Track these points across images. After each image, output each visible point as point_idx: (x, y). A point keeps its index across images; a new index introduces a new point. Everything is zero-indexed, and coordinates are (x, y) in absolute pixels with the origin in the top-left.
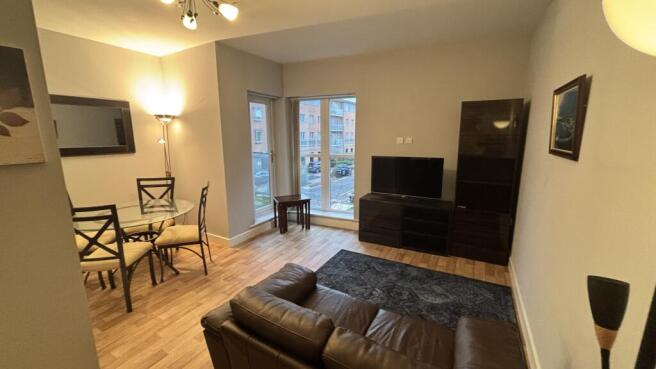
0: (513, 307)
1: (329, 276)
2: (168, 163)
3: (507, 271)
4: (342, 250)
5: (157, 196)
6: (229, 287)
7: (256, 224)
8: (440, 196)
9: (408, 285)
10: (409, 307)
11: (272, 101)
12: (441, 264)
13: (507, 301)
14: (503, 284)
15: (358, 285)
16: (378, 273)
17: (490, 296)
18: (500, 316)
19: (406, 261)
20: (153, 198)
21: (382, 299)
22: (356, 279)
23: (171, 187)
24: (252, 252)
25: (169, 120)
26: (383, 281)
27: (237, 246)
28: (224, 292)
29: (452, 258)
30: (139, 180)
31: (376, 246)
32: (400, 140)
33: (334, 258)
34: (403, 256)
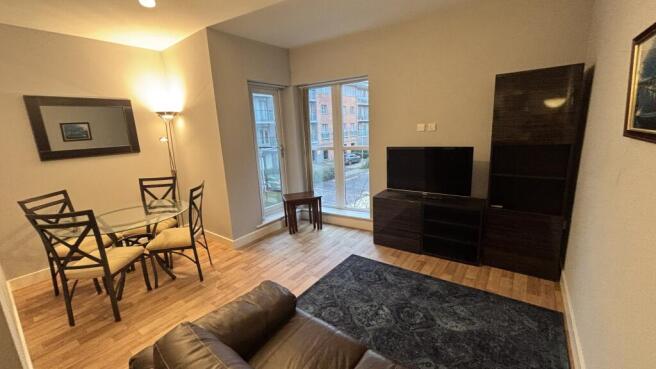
0: (565, 344)
1: (331, 287)
2: (172, 162)
3: (558, 288)
4: (353, 256)
5: (160, 196)
6: (219, 297)
7: (264, 223)
8: (468, 192)
9: (424, 304)
10: (421, 335)
11: (280, 90)
12: (469, 276)
13: (557, 335)
14: (552, 308)
15: (362, 300)
16: (389, 286)
17: (533, 325)
18: (544, 355)
19: (426, 271)
20: (156, 199)
21: (388, 321)
22: (360, 292)
23: (173, 186)
24: (254, 256)
25: (171, 117)
26: (394, 296)
27: (243, 248)
28: (213, 304)
29: (484, 269)
30: (141, 181)
31: (393, 250)
32: (421, 127)
33: (341, 265)
34: (423, 264)
